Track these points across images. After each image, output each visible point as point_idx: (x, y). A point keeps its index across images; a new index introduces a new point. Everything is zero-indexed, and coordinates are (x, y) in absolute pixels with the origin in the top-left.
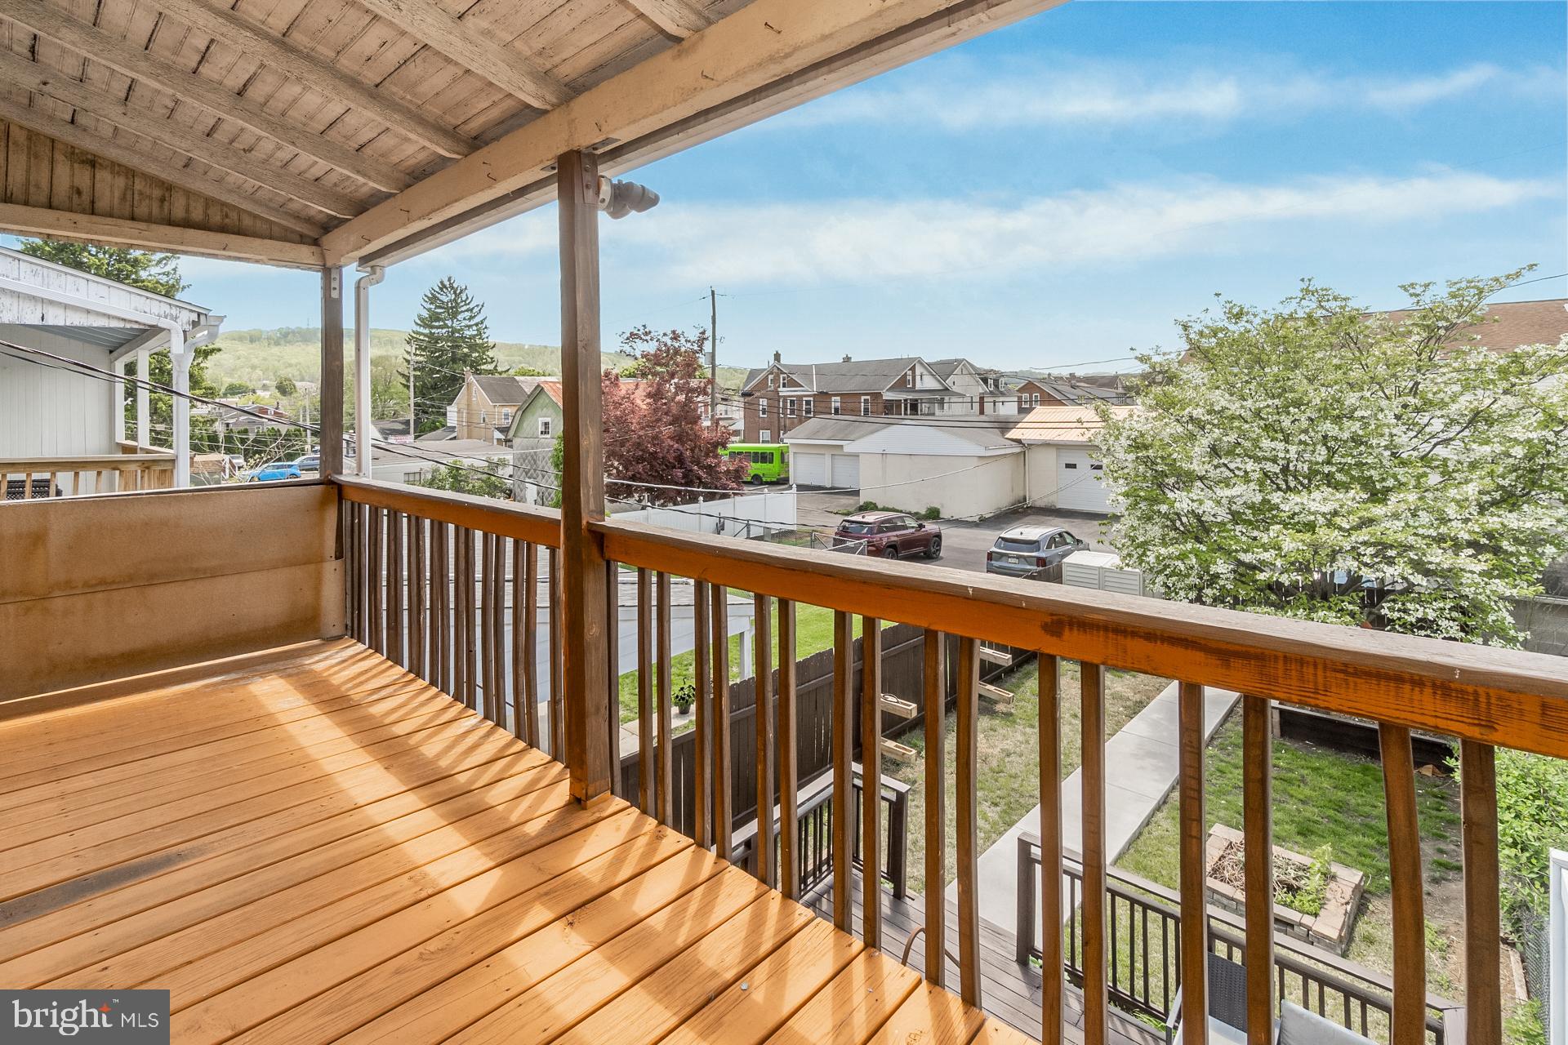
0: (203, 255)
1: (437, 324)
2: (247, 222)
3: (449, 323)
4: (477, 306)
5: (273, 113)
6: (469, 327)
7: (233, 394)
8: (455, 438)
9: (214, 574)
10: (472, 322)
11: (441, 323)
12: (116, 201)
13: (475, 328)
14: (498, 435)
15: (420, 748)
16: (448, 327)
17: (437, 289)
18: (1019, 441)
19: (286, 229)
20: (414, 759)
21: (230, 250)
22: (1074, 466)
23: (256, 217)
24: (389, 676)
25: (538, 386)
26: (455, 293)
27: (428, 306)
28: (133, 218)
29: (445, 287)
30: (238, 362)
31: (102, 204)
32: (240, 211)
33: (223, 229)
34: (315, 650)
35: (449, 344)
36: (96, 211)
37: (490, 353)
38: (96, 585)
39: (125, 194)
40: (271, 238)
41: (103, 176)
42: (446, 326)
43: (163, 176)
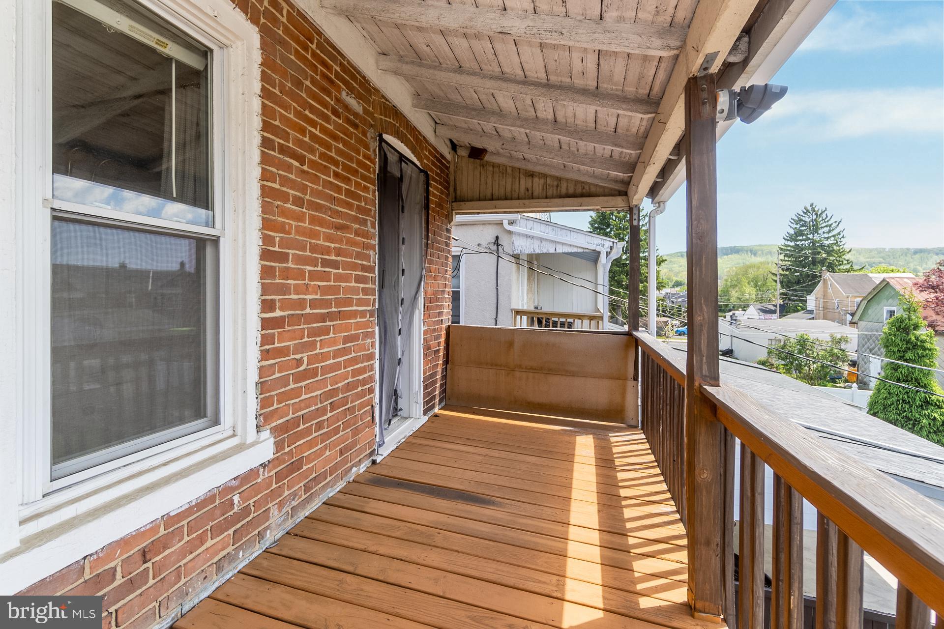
0: (574, 210)
1: (801, 238)
2: (593, 189)
3: (811, 236)
4: (836, 222)
5: (571, 125)
6: (828, 238)
7: (677, 286)
8: (813, 318)
9: (574, 374)
10: (830, 235)
11: (804, 237)
12: (540, 191)
13: (833, 238)
14: (849, 318)
15: (624, 509)
16: (810, 239)
17: (801, 213)
19: (611, 189)
20: (617, 514)
21: (583, 206)
23: (597, 186)
24: (643, 459)
25: (884, 280)
26: (816, 214)
27: (794, 226)
28: (546, 198)
29: (808, 211)
30: (680, 268)
31: (535, 194)
32: (590, 184)
33: (582, 195)
34: (620, 429)
35: (810, 251)
36: (534, 197)
37: (847, 257)
38: (529, 369)
39: (543, 187)
40: (604, 195)
41: (536, 180)
42: (808, 239)
43: (557, 174)
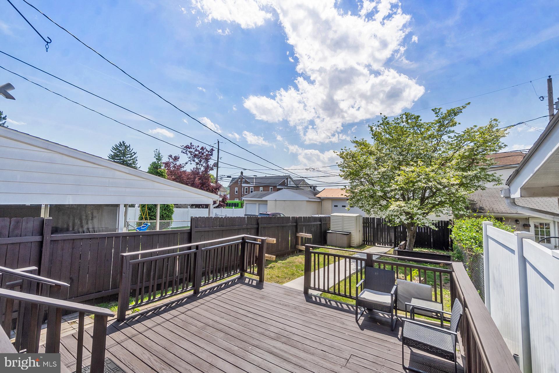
1: (117, 158)
4: (134, 153)
10: (131, 159)
17: (118, 145)
18: (320, 198)
22: (337, 206)
26: (125, 147)
27: (114, 151)
29: (121, 145)
42: (121, 159)
